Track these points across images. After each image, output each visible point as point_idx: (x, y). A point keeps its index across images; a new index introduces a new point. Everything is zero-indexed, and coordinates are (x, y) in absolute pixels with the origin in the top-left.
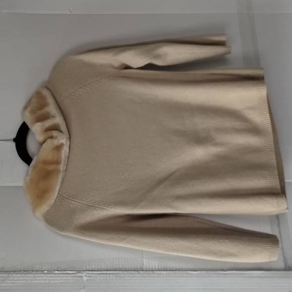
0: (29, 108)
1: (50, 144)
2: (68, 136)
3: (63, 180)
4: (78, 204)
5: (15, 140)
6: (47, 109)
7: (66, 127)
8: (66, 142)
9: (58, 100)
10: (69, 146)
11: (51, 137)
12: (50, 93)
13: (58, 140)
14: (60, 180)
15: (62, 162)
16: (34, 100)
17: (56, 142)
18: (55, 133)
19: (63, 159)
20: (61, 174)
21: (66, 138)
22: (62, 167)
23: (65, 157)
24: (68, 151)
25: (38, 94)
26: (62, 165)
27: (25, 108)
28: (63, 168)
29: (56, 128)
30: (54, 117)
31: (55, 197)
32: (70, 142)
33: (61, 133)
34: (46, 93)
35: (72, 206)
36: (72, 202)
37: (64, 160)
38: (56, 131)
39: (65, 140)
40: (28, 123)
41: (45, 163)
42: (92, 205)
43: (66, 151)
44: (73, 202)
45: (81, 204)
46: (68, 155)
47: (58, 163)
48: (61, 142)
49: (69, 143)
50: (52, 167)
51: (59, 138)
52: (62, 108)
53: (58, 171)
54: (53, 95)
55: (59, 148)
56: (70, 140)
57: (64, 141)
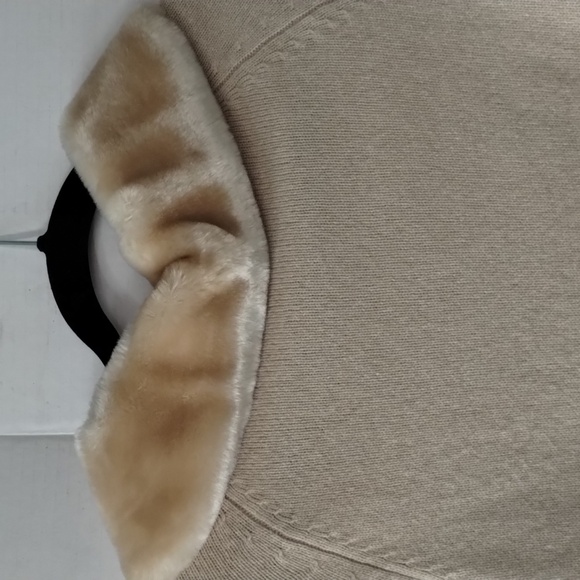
0: (93, 115)
1: (182, 291)
2: (262, 242)
3: (242, 440)
4: (311, 554)
5: (43, 244)
6: (166, 119)
7: (252, 201)
8: (254, 272)
9: (215, 67)
10: (265, 287)
11: (189, 258)
12: (182, 40)
13: (219, 274)
14: (231, 444)
15: (240, 367)
16: (111, 74)
17: (209, 282)
18: (203, 237)
19: (240, 352)
20: (236, 417)
21: (253, 257)
22: (237, 388)
23: (251, 339)
24: (262, 309)
25: (129, 45)
26: (237, 379)
27: (78, 109)
28: (242, 390)
29: (208, 212)
30: (198, 156)
31: (212, 521)
32: (271, 268)
33: (229, 238)
34: (162, 38)
35: (281, 561)
36: (284, 544)
37: (248, 356)
38: (208, 226)
39: (249, 264)
40: (92, 181)
41: (167, 371)
42: (369, 560)
43: (253, 314)
44: (289, 547)
45: (324, 557)
46: (261, 327)
47: (217, 370)
48: (230, 277)
49: (264, 273)
50: (194, 392)
51: (224, 261)
52: (234, 104)
53: (223, 409)
54: (193, 44)
55: (222, 305)
56: (271, 259)
57: (243, 272)
